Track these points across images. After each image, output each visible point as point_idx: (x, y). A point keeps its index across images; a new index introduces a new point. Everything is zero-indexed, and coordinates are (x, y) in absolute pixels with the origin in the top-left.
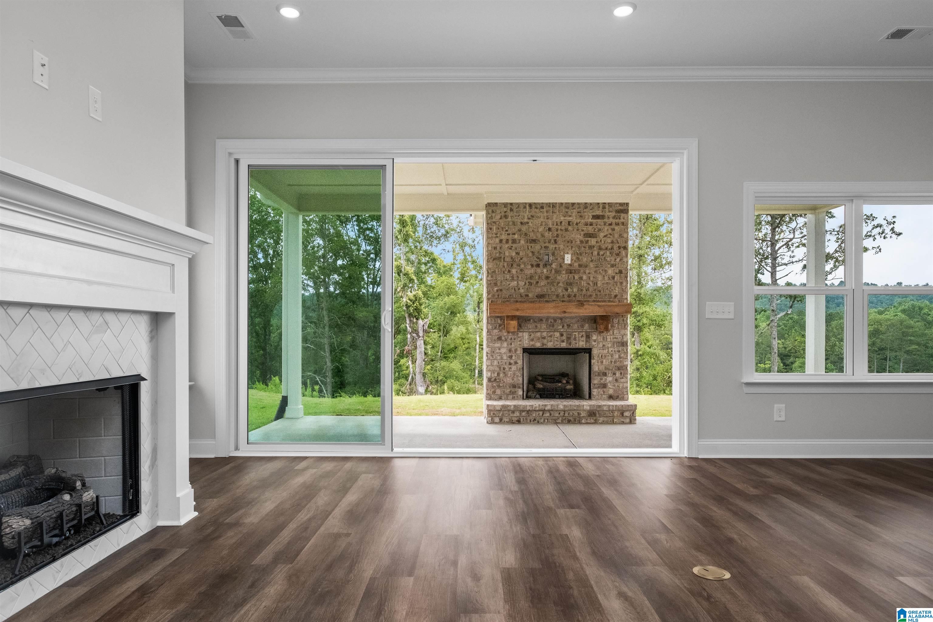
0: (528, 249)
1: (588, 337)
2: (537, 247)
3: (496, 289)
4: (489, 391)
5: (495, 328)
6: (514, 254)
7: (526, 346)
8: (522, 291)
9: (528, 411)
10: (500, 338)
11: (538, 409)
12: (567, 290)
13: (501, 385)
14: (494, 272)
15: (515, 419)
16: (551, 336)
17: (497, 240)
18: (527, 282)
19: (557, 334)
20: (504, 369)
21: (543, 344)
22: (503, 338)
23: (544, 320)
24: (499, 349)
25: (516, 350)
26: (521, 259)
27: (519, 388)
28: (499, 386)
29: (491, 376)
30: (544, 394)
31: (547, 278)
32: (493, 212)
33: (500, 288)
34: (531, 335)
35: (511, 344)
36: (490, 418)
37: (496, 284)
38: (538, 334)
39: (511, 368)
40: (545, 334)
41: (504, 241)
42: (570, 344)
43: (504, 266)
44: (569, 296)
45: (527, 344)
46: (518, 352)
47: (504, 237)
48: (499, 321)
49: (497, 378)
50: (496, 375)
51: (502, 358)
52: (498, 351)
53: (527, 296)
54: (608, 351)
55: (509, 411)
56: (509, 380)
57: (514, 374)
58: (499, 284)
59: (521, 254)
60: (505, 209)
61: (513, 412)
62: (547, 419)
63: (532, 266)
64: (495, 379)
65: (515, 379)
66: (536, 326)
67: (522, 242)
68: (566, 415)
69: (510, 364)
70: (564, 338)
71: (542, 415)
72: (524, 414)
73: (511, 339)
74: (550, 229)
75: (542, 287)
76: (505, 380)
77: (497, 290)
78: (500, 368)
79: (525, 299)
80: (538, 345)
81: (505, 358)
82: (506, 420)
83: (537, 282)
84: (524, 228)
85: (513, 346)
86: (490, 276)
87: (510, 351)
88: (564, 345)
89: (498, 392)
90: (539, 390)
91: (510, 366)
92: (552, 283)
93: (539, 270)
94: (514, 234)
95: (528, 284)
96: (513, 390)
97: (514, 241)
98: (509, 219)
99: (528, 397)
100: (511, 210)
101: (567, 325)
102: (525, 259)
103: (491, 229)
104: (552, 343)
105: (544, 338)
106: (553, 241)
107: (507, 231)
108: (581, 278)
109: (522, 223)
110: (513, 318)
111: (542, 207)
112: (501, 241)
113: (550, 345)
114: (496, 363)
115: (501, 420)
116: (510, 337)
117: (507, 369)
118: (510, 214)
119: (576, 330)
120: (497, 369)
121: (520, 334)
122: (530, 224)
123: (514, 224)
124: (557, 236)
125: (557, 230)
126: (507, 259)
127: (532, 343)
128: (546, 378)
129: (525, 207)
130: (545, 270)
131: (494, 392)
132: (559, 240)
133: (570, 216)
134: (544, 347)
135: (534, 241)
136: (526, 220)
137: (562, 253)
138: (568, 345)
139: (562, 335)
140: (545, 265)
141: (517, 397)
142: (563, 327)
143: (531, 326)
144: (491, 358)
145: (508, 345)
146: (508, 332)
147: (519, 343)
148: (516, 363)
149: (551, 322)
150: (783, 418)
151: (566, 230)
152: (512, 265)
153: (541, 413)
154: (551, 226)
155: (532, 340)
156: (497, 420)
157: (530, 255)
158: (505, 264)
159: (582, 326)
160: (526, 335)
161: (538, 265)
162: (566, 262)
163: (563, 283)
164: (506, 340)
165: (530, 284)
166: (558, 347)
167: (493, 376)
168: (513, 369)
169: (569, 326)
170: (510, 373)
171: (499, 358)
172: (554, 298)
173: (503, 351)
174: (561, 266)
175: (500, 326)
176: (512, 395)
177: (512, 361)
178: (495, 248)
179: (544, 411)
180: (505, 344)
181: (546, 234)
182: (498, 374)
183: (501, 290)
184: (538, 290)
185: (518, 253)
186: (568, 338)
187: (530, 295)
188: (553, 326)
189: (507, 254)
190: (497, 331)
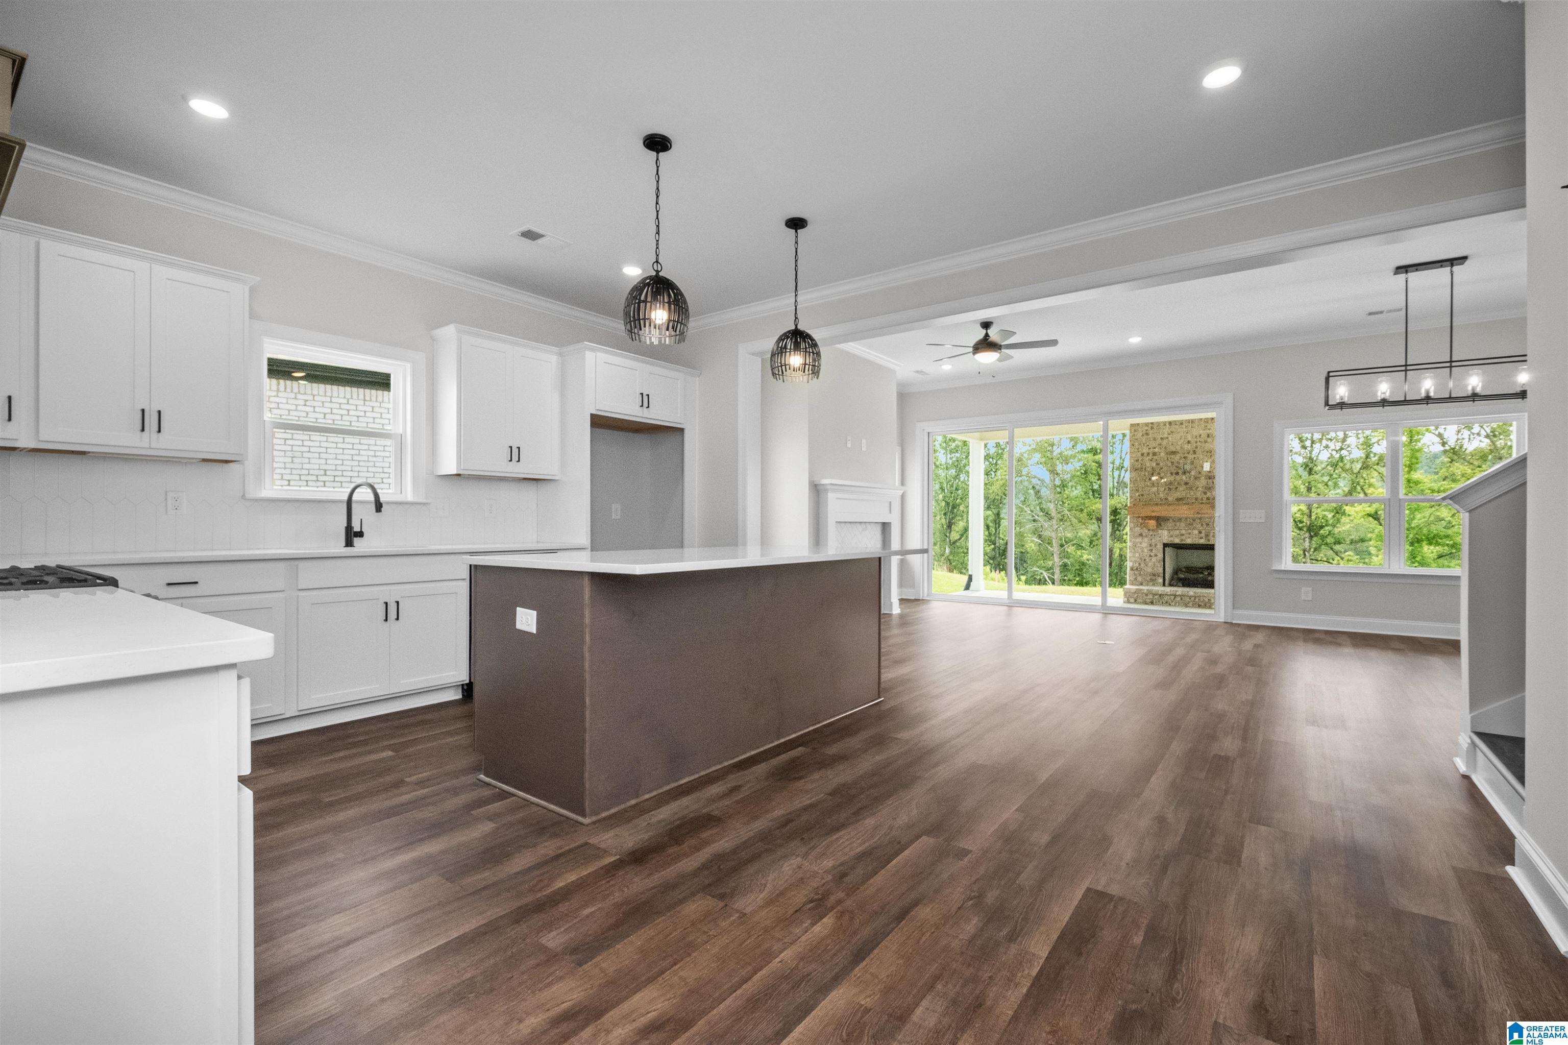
0: (1168, 459)
2: (1177, 457)
3: (1137, 494)
4: (1131, 578)
5: (1137, 526)
6: (1154, 465)
7: (1165, 542)
8: (1161, 495)
9: (1160, 595)
10: (1141, 535)
11: (1169, 594)
12: (1205, 493)
13: (1142, 573)
14: (1136, 480)
15: (1148, 601)
16: (1189, 533)
17: (1139, 454)
18: (1167, 488)
19: (1196, 532)
20: (1145, 560)
21: (1182, 540)
22: (1144, 534)
23: (1183, 520)
24: (1141, 544)
25: (1156, 545)
26: (1162, 468)
27: (1159, 576)
28: (1140, 575)
29: (1133, 565)
30: (1187, 583)
31: (1186, 484)
32: (1135, 431)
33: (1142, 493)
34: (1170, 532)
35: (1151, 540)
36: (1126, 599)
37: (1137, 491)
38: (1178, 532)
39: (1151, 560)
40: (1183, 532)
41: (1145, 455)
42: (1209, 540)
43: (1145, 475)
44: (1208, 499)
45: (1166, 540)
46: (1158, 546)
47: (1145, 451)
48: (1141, 521)
50: (1137, 565)
51: (1143, 551)
52: (1139, 545)
53: (1166, 499)
55: (1142, 593)
56: (1150, 570)
57: (1154, 565)
58: (1140, 490)
59: (1161, 464)
60: (1146, 428)
61: (1147, 595)
62: (1179, 603)
63: (1172, 474)
64: (1137, 569)
65: (1155, 569)
66: (1175, 525)
67: (1162, 454)
68: (1197, 600)
69: (1150, 556)
70: (1203, 535)
71: (1174, 599)
72: (1156, 597)
73: (1152, 535)
74: (1189, 442)
75: (1181, 492)
76: (1147, 569)
77: (1139, 496)
78: (1141, 559)
79: (1165, 502)
80: (1177, 541)
81: (1146, 551)
82: (1140, 601)
83: (1177, 488)
84: (1165, 442)
85: (1153, 541)
87: (1151, 545)
88: (1202, 541)
89: (1139, 579)
90: (1180, 579)
91: (1150, 558)
92: (1191, 489)
93: (1178, 478)
94: (1155, 448)
96: (1154, 578)
97: (1154, 454)
98: (1150, 436)
99: (1171, 585)
100: (1152, 428)
101: (1206, 524)
102: (1165, 469)
103: (1133, 445)
104: (1190, 539)
105: (1183, 535)
106: (1191, 452)
107: (1148, 445)
109: (1162, 438)
110: (1150, 518)
111: (1182, 424)
112: (1143, 455)
113: (1189, 541)
114: (1137, 555)
115: (1136, 600)
116: (1150, 534)
117: (1147, 560)
118: (1151, 432)
120: (1138, 560)
121: (1160, 531)
122: (1170, 439)
123: (1155, 439)
124: (1196, 448)
125: (1196, 442)
126: (1148, 469)
127: (1171, 539)
128: (1189, 569)
129: (1165, 425)
130: (1184, 477)
131: (1136, 579)
132: (1199, 451)
133: (1209, 429)
134: (1185, 542)
135: (1174, 453)
136: (1166, 436)
137: (1201, 462)
138: (1206, 541)
139: (1200, 533)
140: (1184, 473)
141: (1157, 584)
142: (1202, 525)
143: (1170, 524)
144: (1133, 551)
145: (1148, 540)
146: (1149, 530)
147: (1159, 538)
148: (1156, 555)
149: (1190, 521)
150: (1310, 598)
151: (1206, 442)
152: (1153, 474)
153: (1173, 597)
154: (1190, 439)
155: (1172, 536)
156: (1132, 600)
157: (1170, 464)
158: (1147, 473)
160: (1165, 533)
161: (1177, 473)
162: (1205, 469)
163: (1202, 487)
164: (1147, 536)
165: (1170, 489)
166: (1196, 542)
167: (1135, 566)
168: (1153, 561)
170: (1150, 563)
171: (1140, 550)
172: (1194, 501)
173: (1144, 545)
174: (1200, 473)
175: (1142, 524)
176: (1153, 581)
177: (1152, 554)
178: (1137, 461)
179: (1175, 596)
180: (1146, 540)
181: (1186, 446)
182: (1139, 564)
183: (1142, 495)
184: (1178, 495)
185: (1158, 464)
186: (1207, 536)
187: (1169, 499)
188: (1192, 524)
189: (1148, 465)
190: (1139, 528)
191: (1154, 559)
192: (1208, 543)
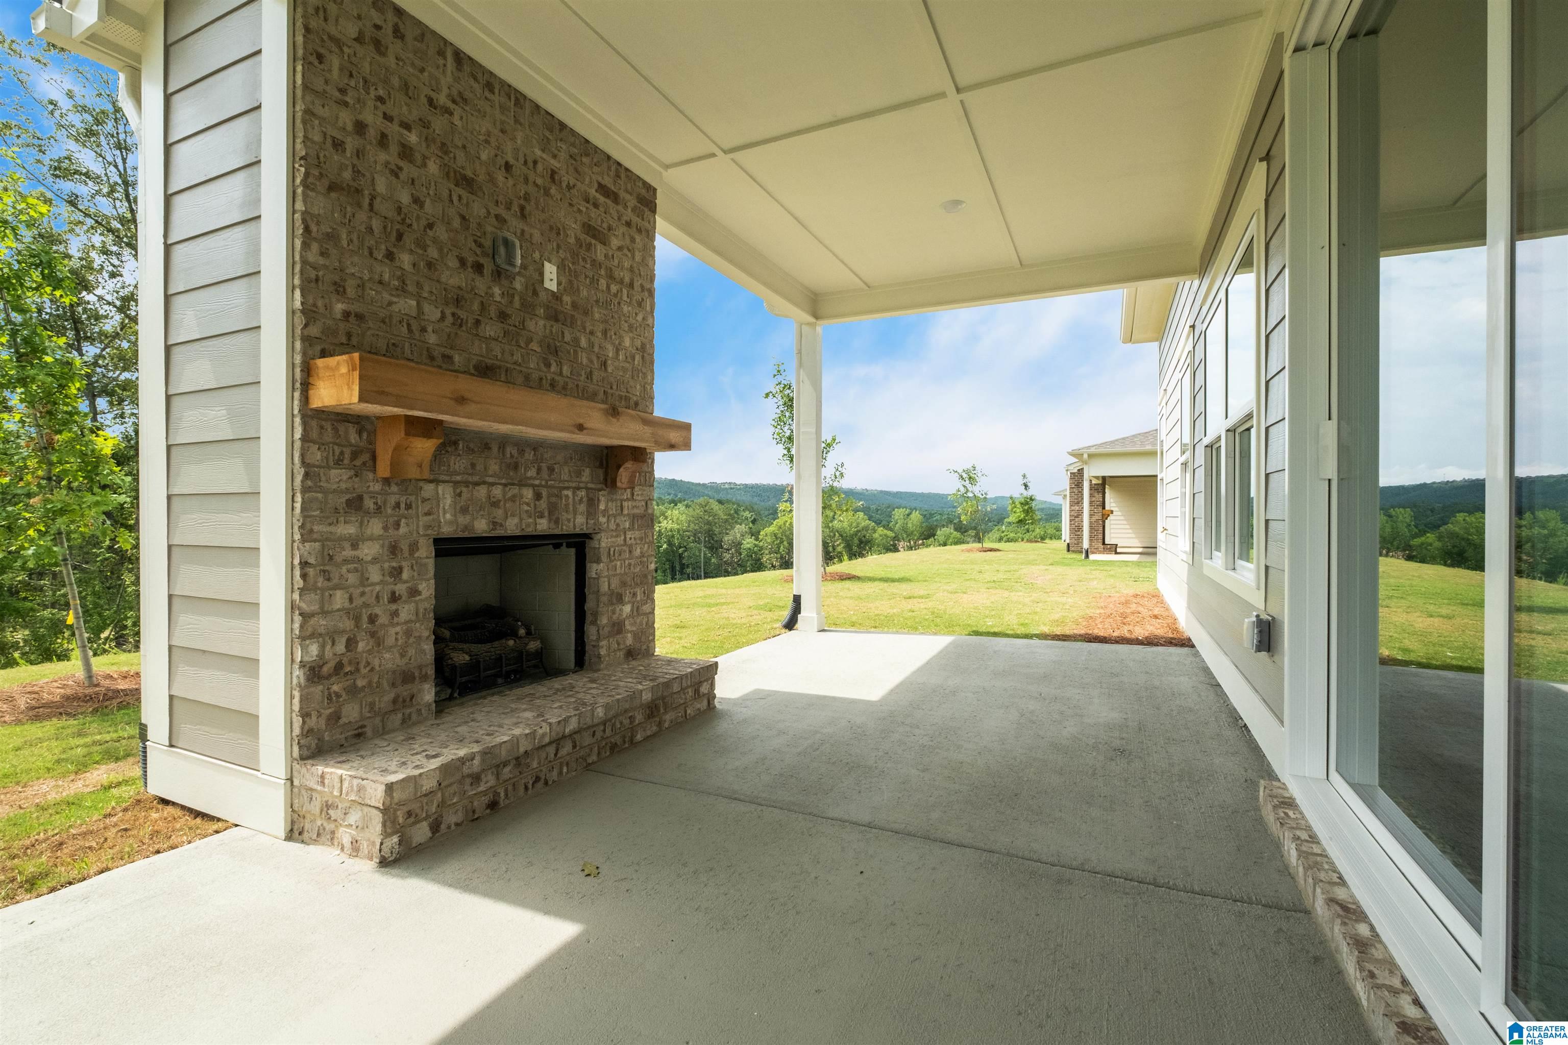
0: (451, 201)
1: (592, 503)
2: (476, 207)
3: (339, 307)
4: (312, 722)
5: (339, 463)
6: (405, 198)
7: (447, 531)
8: (432, 339)
9: (520, 758)
10: (355, 504)
13: (360, 683)
14: (332, 237)
15: (481, 802)
16: (513, 499)
17: (347, 118)
18: (448, 312)
19: (528, 494)
20: (372, 619)
21: (494, 524)
22: (369, 504)
23: (495, 449)
24: (355, 546)
25: (414, 547)
26: (430, 227)
27: (424, 678)
28: (353, 691)
29: (321, 656)
30: (476, 682)
31: (502, 316)
33: (356, 307)
34: (460, 495)
35: (397, 525)
37: (339, 289)
38: (482, 492)
39: (395, 614)
40: (497, 492)
41: (371, 135)
42: (557, 522)
43: (370, 230)
45: (447, 523)
46: (420, 553)
47: (370, 117)
48: (353, 437)
49: (345, 661)
50: (341, 648)
51: (364, 581)
52: (348, 553)
53: (448, 359)
54: (625, 540)
55: (462, 780)
56: (389, 660)
57: (408, 633)
58: (351, 292)
59: (429, 208)
61: (478, 779)
62: (567, 764)
63: (462, 262)
64: (339, 667)
65: (411, 652)
66: (473, 465)
67: (433, 168)
69: (394, 599)
70: (543, 504)
71: (556, 755)
73: (397, 505)
74: (507, 168)
75: (486, 342)
76: (376, 662)
77: (347, 315)
78: (357, 619)
80: (481, 527)
81: (375, 575)
83: (475, 322)
84: (439, 124)
85: (403, 530)
86: (315, 247)
87: (394, 549)
89: (352, 712)
90: (458, 671)
91: (394, 607)
92: (514, 337)
93: (481, 285)
94: (406, 127)
95: (450, 319)
96: (404, 691)
97: (406, 152)
98: (390, 62)
100: (397, 32)
101: (549, 468)
102: (440, 232)
103: (320, 58)
104: (516, 520)
105: (495, 504)
106: (517, 207)
107: (380, 99)
108: (576, 341)
109: (430, 102)
111: (488, 87)
113: (511, 527)
114: (339, 600)
116: (392, 500)
117: (383, 619)
119: (566, 484)
120: (348, 624)
121: (428, 490)
122: (456, 121)
123: (406, 88)
124: (527, 198)
125: (526, 180)
126: (381, 206)
127: (463, 520)
130: (496, 291)
131: (335, 719)
132: (531, 212)
133: (555, 156)
134: (499, 532)
135: (466, 183)
137: (537, 255)
138: (552, 525)
139: (538, 496)
140: (496, 275)
141: (419, 712)
142: (539, 470)
143: (461, 463)
144: (321, 582)
145: (386, 528)
146: (387, 482)
147: (424, 520)
148: (414, 592)
149: (512, 456)
151: (547, 192)
152: (400, 237)
153: (552, 750)
154: (510, 160)
155: (464, 510)
157: (456, 223)
158: (376, 224)
159: (579, 474)
160: (446, 494)
161: (478, 268)
162: (547, 284)
163: (540, 343)
164: (379, 509)
165: (459, 322)
166: (530, 531)
167: (328, 653)
168: (404, 615)
169: (551, 470)
170: (392, 631)
171: (352, 578)
173: (368, 551)
174: (535, 293)
175: (355, 455)
176: (402, 711)
177: (401, 589)
178: (337, 145)
179: (559, 740)
180: (375, 527)
181: (500, 178)
182: (351, 643)
183: (360, 317)
184: (478, 349)
185: (417, 202)
186: (554, 507)
187: (457, 358)
188: (517, 468)
189: (381, 186)
190: (345, 474)
191: (406, 611)
192: (557, 531)
